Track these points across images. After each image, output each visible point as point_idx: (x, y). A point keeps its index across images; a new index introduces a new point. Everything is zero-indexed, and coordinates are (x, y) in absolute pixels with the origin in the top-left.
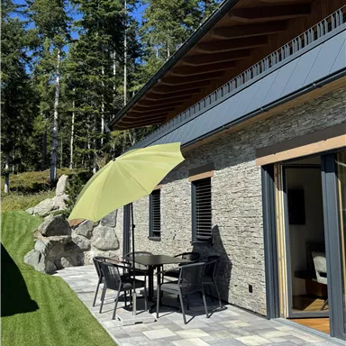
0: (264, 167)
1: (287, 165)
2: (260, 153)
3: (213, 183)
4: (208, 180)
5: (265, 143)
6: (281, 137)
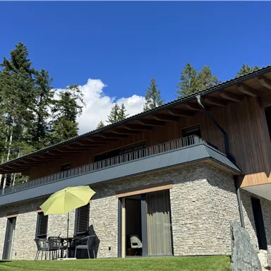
0: (119, 198)
1: (127, 198)
2: (118, 193)
5: (120, 189)
6: (127, 187)
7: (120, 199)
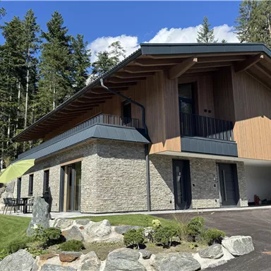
3: (50, 172)
4: (48, 171)
7: (63, 167)
